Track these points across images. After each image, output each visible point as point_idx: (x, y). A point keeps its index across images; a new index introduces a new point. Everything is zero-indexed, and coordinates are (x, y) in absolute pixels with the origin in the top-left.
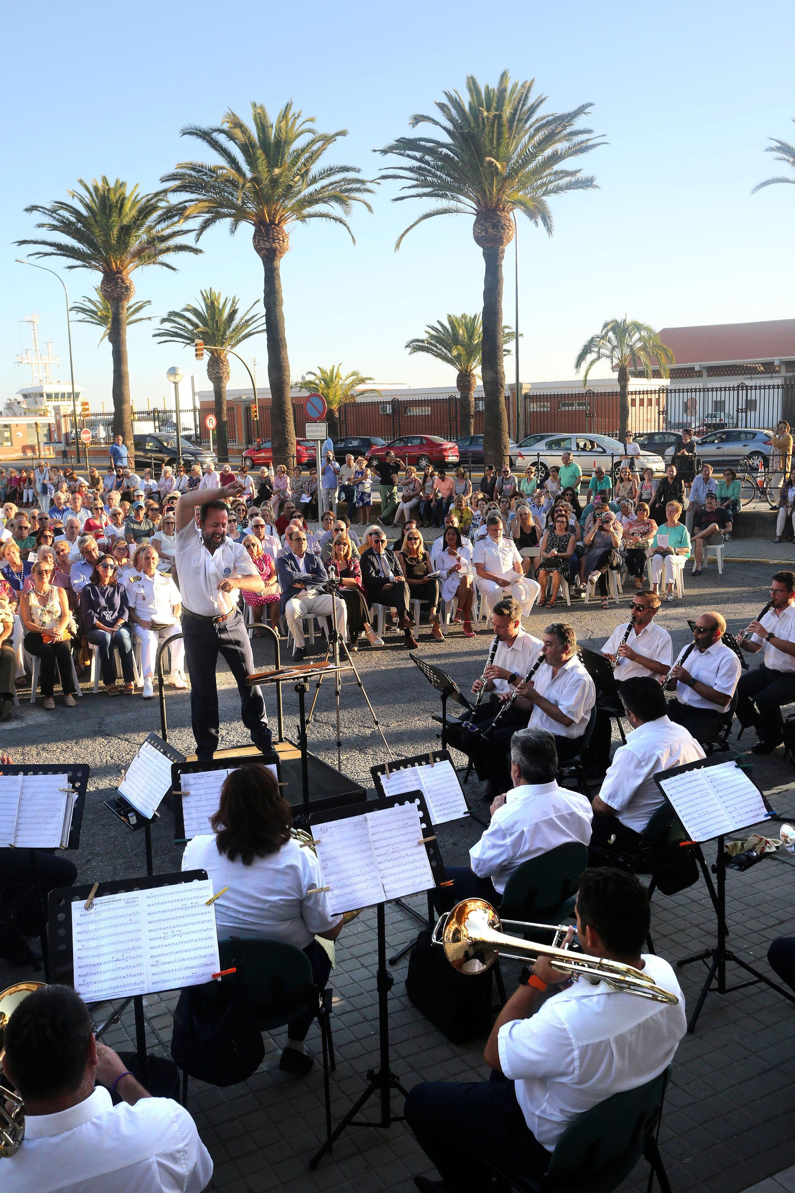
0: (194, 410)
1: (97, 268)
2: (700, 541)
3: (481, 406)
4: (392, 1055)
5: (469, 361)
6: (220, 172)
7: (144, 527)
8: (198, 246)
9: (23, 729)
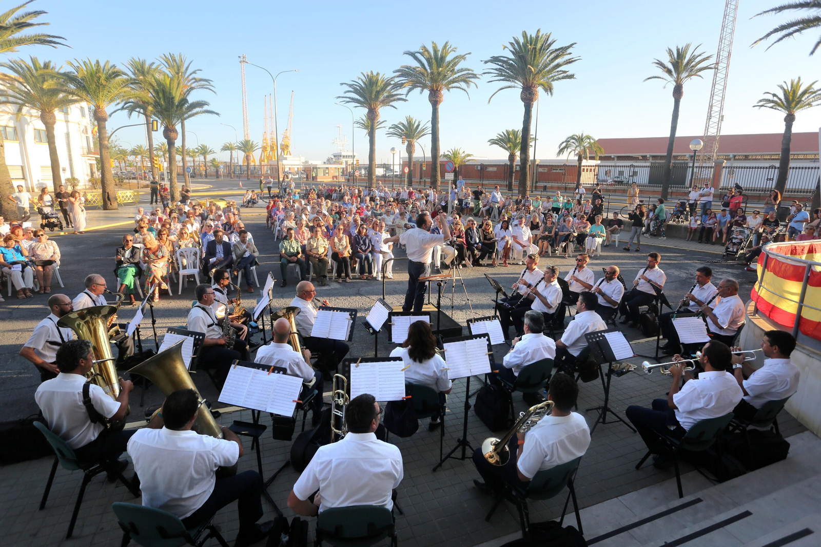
0: (400, 165)
1: (366, 107)
2: (609, 232)
3: (518, 168)
4: (468, 433)
5: (514, 149)
6: (417, 69)
7: (379, 212)
8: (407, 99)
9: (330, 290)
